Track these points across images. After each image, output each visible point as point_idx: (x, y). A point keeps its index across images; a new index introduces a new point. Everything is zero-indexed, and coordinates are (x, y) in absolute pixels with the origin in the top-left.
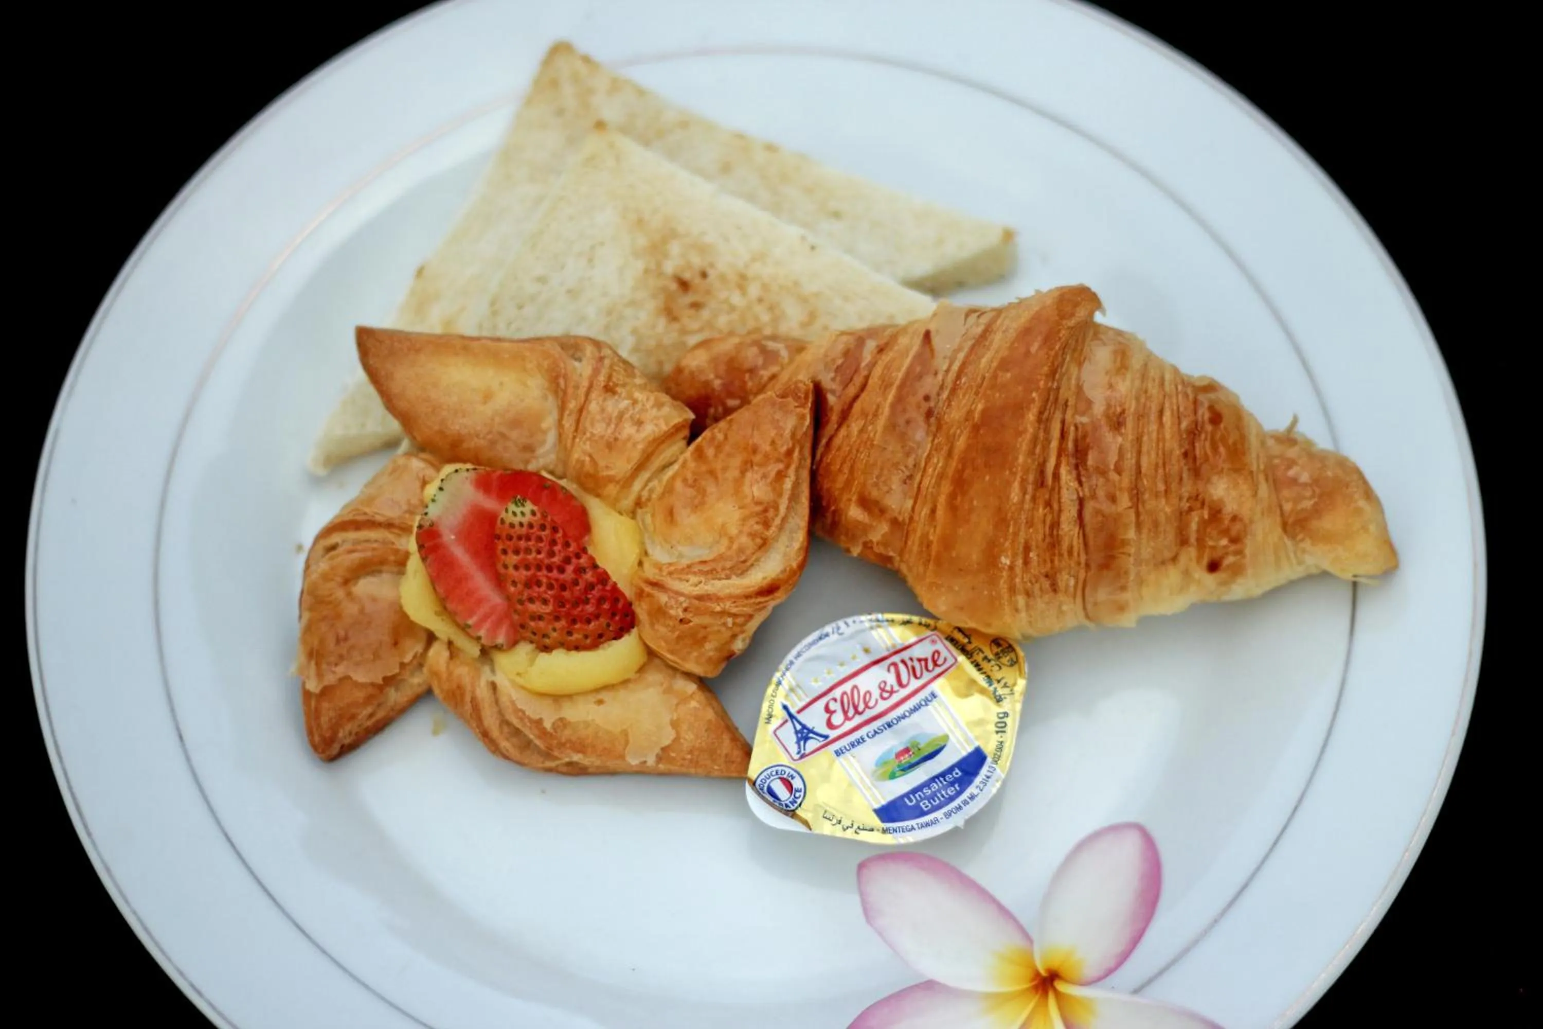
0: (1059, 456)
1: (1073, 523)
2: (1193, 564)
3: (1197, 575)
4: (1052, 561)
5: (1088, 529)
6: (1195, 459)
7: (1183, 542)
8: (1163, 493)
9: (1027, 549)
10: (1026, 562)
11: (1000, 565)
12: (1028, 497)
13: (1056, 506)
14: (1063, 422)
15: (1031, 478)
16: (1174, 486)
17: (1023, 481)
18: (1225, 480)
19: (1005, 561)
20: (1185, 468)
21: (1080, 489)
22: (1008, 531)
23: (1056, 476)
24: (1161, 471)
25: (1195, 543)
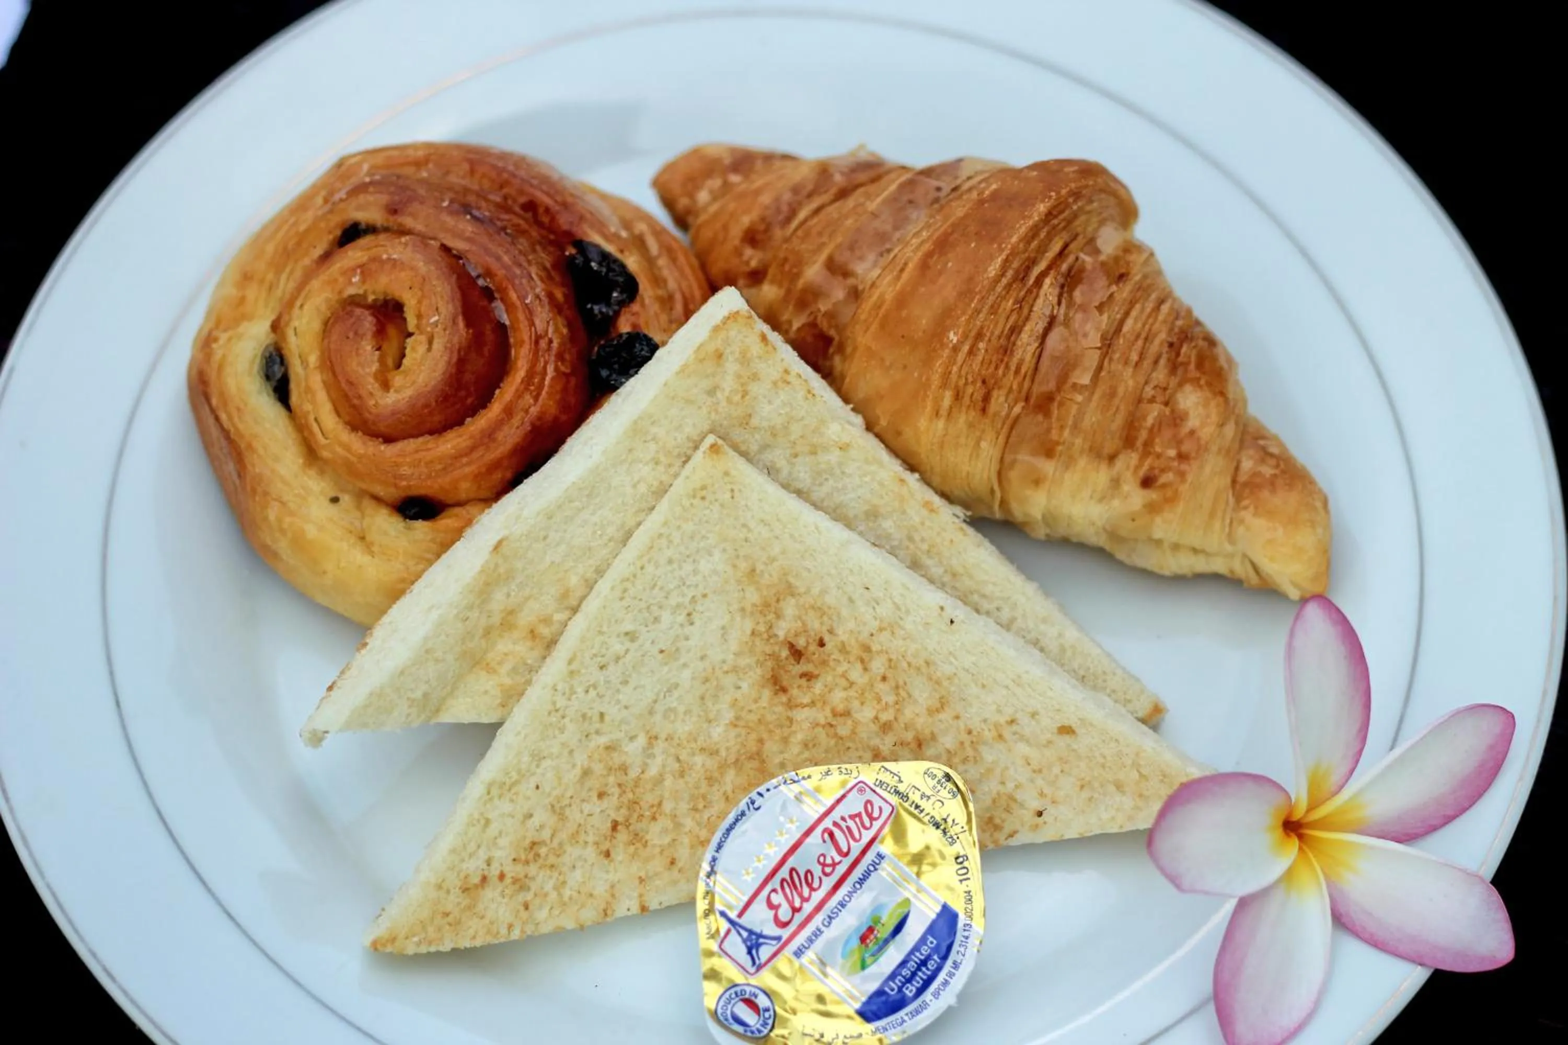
0: (1049, 268)
1: (1034, 338)
2: (1128, 475)
3: (1126, 488)
4: (997, 368)
5: (1046, 354)
6: (1178, 354)
7: (1129, 442)
8: (1134, 363)
9: (979, 336)
10: (971, 352)
11: (945, 340)
12: (1004, 281)
13: (1025, 311)
14: (1066, 246)
15: (1015, 265)
16: (1147, 364)
17: (1007, 262)
18: (1199, 394)
19: (953, 337)
20: (1165, 356)
21: (1056, 307)
22: (969, 305)
23: (1039, 282)
24: (1140, 343)
25: (1141, 449)
